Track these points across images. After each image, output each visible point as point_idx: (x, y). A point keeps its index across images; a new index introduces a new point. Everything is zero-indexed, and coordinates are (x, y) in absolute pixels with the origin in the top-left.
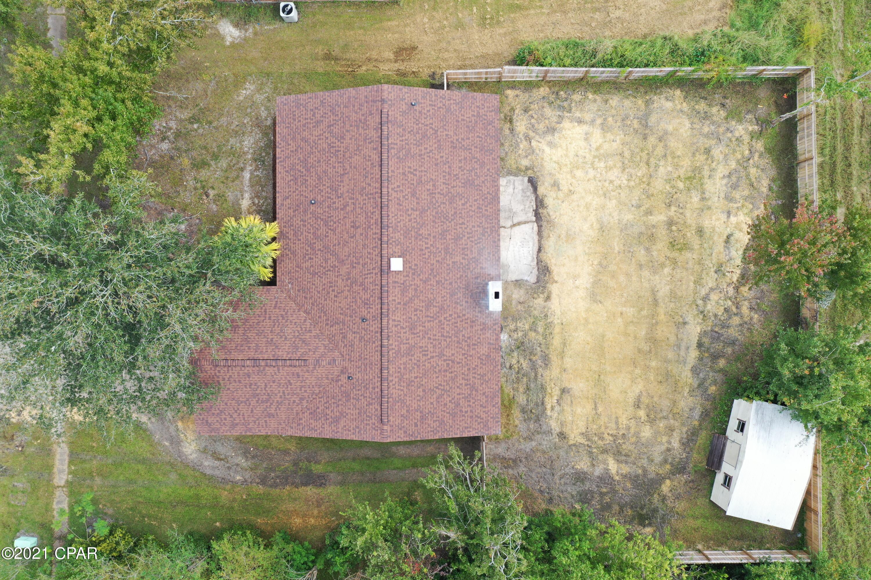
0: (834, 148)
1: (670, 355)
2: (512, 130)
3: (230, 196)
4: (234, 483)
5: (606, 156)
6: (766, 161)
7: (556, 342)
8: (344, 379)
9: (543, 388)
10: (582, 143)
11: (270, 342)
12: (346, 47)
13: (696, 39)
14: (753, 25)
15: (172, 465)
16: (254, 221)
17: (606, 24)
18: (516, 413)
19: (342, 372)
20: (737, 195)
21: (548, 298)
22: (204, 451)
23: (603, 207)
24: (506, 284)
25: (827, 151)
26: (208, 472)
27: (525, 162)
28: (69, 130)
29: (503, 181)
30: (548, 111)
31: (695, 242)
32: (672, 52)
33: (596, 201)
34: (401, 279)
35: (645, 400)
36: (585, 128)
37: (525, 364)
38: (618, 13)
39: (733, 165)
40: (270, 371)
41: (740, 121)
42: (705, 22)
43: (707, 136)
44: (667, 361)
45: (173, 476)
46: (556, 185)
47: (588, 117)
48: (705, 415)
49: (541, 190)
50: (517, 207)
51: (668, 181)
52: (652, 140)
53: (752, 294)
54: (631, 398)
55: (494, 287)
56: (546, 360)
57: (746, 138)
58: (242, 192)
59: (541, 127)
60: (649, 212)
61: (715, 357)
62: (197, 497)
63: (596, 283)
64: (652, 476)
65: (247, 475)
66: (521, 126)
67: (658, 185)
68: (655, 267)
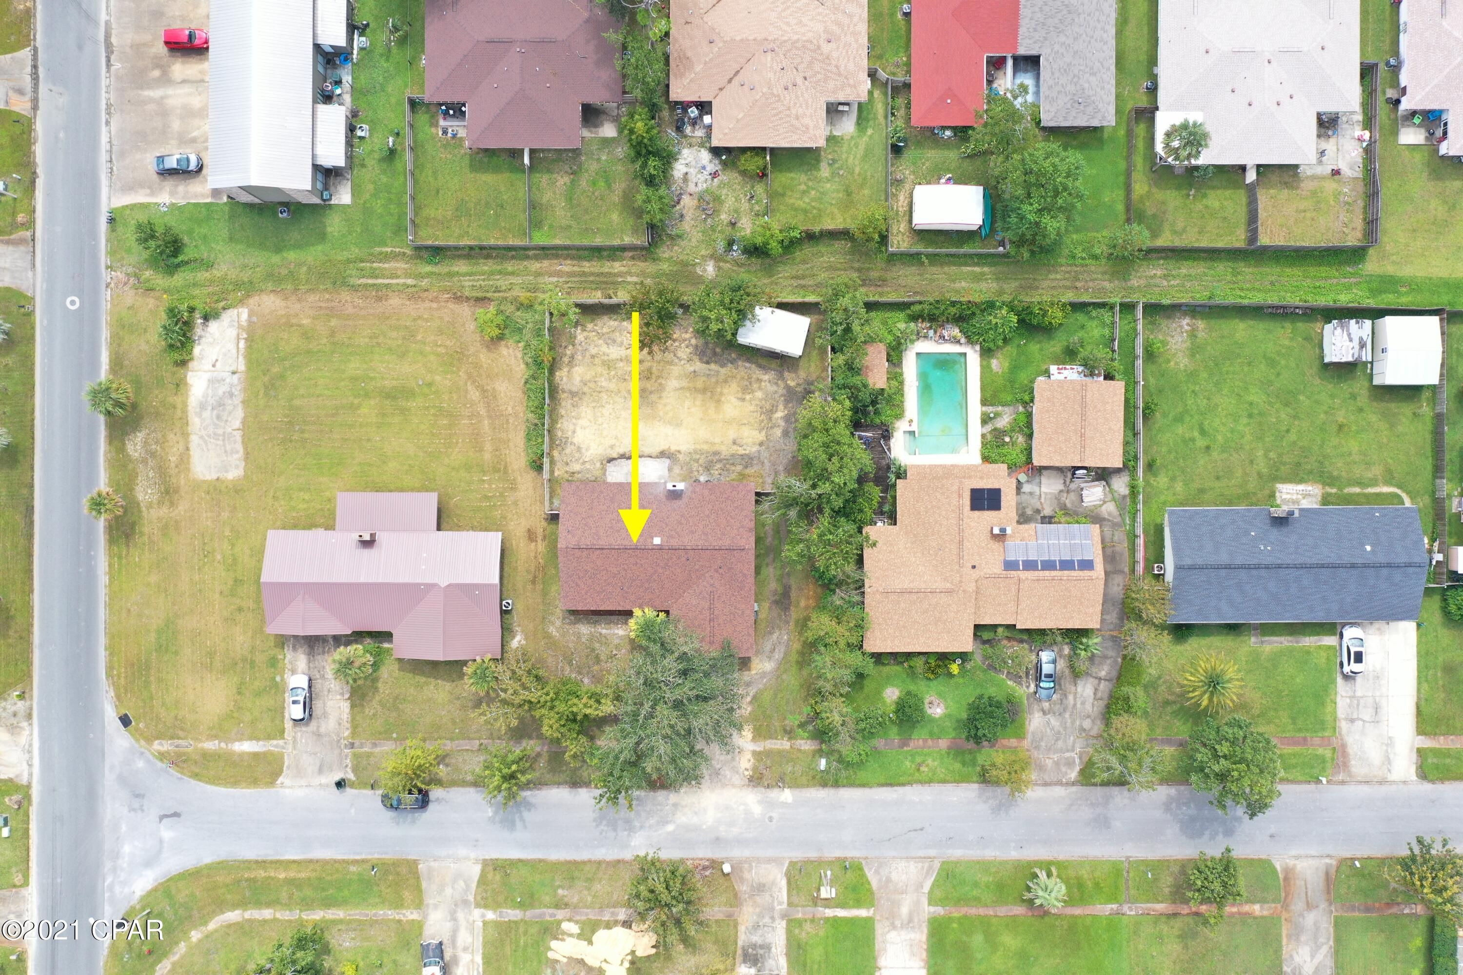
0: (592, 282)
1: (713, 380)
2: (579, 473)
3: (616, 641)
4: (789, 640)
5: (595, 418)
6: (599, 322)
7: (705, 447)
8: (721, 571)
9: (733, 455)
10: (587, 431)
11: (700, 612)
12: (528, 572)
13: (527, 364)
14: (520, 330)
15: (778, 677)
16: (632, 622)
17: (516, 415)
18: (747, 472)
19: (717, 572)
20: (619, 340)
21: (679, 452)
22: (770, 658)
23: (626, 419)
24: (670, 479)
25: (594, 286)
26: (782, 656)
27: (598, 465)
28: (585, 705)
29: (609, 480)
30: (568, 451)
32: (535, 379)
33: (622, 423)
34: (665, 539)
35: (740, 396)
36: (578, 429)
37: (718, 466)
38: (510, 409)
40: (716, 612)
41: (575, 338)
42: (516, 357)
43: (584, 357)
44: (717, 382)
45: (785, 677)
46: (612, 447)
47: (571, 427)
48: (748, 360)
49: (615, 455)
50: (624, 471)
51: (610, 380)
52: (585, 389)
53: (677, 332)
54: (739, 404)
55: (670, 487)
56: (716, 453)
57: (585, 334)
58: (614, 634)
59: (577, 455)
61: (715, 354)
62: (798, 662)
63: (670, 423)
64: (784, 391)
65: (783, 632)
66: (576, 467)
67: (612, 386)
68: (661, 388)
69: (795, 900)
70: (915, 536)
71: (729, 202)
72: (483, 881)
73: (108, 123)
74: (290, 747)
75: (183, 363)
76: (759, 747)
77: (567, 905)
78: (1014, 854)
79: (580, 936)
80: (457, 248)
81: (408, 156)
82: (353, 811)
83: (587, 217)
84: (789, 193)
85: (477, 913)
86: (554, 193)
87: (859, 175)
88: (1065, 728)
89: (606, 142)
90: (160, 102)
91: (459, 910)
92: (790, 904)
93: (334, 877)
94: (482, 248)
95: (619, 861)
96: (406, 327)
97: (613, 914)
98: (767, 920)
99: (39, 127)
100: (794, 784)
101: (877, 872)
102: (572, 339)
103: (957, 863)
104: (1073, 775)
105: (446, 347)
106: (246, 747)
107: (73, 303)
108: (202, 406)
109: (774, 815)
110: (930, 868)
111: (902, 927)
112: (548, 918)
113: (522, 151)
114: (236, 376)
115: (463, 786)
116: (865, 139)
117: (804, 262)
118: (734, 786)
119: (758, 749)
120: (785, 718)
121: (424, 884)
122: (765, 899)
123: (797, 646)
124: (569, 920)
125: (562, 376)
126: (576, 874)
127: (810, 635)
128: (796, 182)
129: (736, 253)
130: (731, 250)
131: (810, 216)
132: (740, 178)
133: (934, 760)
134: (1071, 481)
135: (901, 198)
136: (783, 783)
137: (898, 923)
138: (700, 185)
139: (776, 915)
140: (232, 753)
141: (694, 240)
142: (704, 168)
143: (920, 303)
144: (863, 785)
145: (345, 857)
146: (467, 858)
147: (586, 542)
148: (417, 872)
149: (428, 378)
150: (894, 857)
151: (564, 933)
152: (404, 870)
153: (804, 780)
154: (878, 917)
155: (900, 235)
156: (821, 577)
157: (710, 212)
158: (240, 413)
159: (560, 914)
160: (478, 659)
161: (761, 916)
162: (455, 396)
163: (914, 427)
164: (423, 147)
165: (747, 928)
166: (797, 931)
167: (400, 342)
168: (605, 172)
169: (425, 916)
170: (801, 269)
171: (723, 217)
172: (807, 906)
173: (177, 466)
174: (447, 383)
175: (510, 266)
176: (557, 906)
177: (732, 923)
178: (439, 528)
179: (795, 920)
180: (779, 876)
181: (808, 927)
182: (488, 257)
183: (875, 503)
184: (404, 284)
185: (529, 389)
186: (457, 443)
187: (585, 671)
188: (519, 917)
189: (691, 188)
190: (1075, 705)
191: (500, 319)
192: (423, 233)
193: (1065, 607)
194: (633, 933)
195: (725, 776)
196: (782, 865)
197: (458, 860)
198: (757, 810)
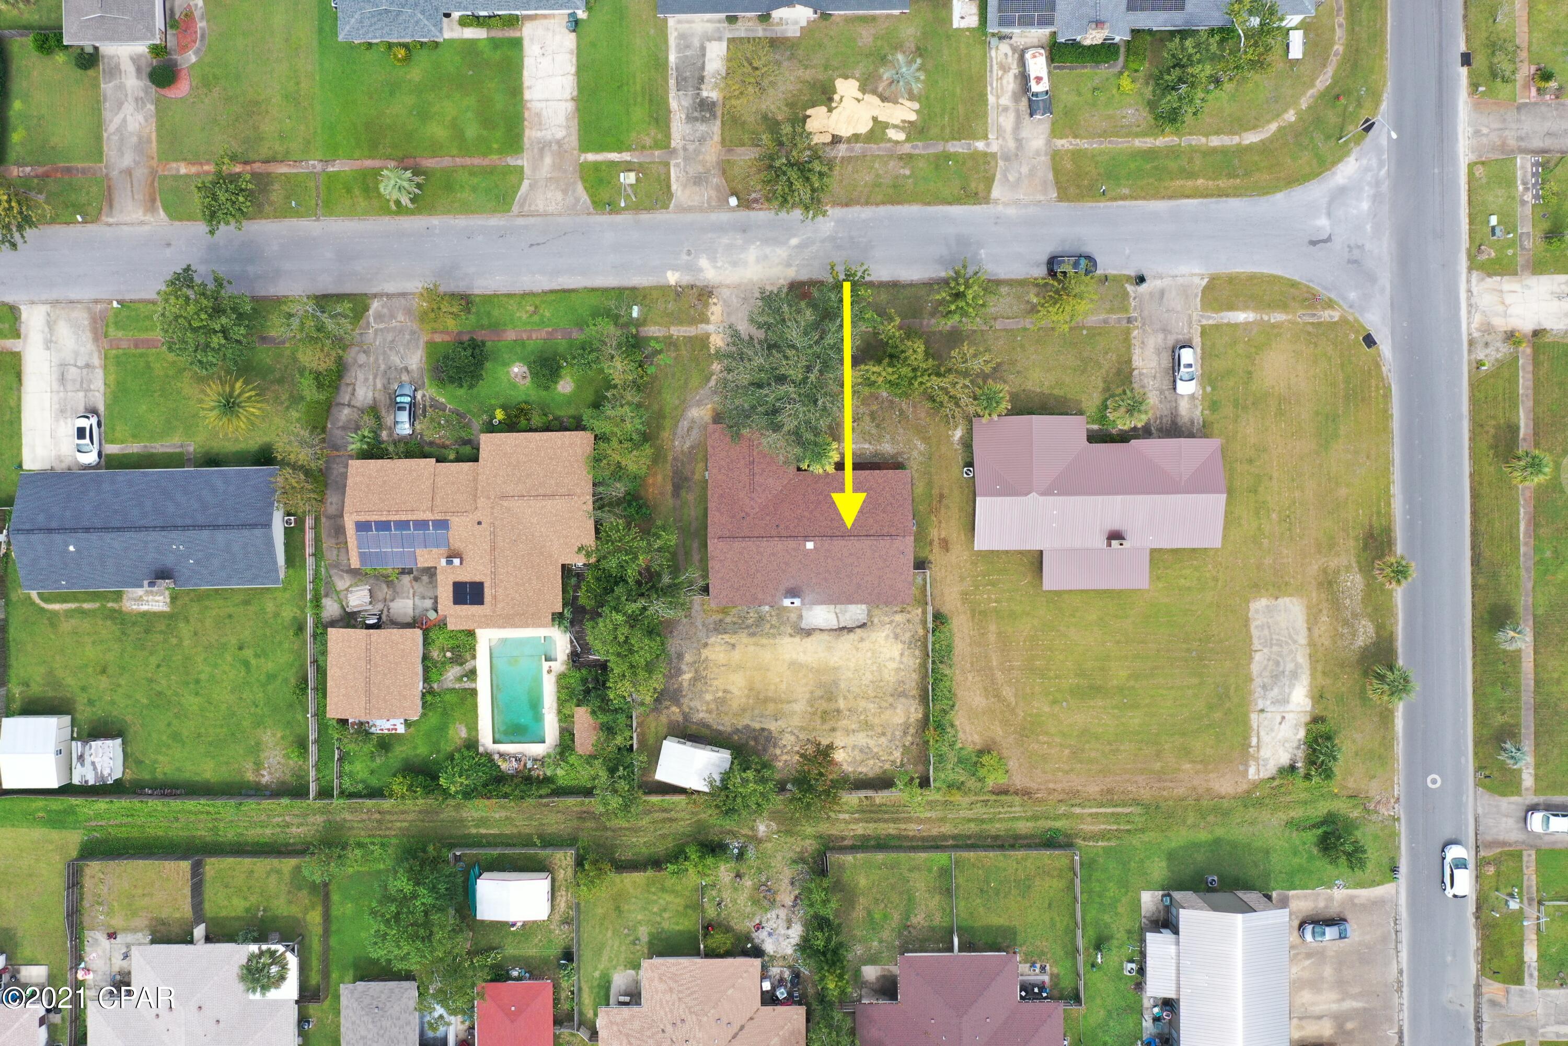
0: (886, 812)
1: (756, 712)
2: (896, 612)
4: (673, 441)
5: (880, 670)
6: (877, 770)
7: (764, 641)
8: (743, 514)
9: (735, 633)
10: (888, 656)
11: (763, 470)
12: (947, 507)
13: (952, 726)
14: (960, 761)
15: (684, 401)
16: (836, 458)
17: (963, 672)
18: (720, 616)
19: (747, 514)
20: (856, 752)
21: (791, 636)
22: (693, 421)
23: (848, 669)
24: (799, 609)
25: (884, 808)
26: (680, 424)
27: (876, 620)
28: (879, 374)
29: (864, 607)
30: (908, 635)
31: (827, 727)
32: (944, 710)
33: (852, 665)
34: (801, 548)
35: (729, 696)
36: (898, 658)
37: (750, 621)
38: (970, 678)
39: (875, 750)
40: (747, 471)
41: (903, 754)
42: (964, 732)
43: (893, 734)
44: (753, 709)
45: (677, 402)
46: (862, 640)
47: (905, 660)
48: (720, 733)
49: (858, 631)
50: (848, 616)
51: (865, 710)
52: (891, 700)
53: (794, 763)
54: (729, 687)
55: (797, 602)
56: (753, 635)
57: (892, 758)
59: (898, 630)
60: (845, 698)
61: (756, 739)
62: (664, 418)
63: (801, 666)
64: (682, 700)
65: (679, 449)
66: (899, 618)
67: (863, 704)
68: (811, 702)
69: (662, 170)
70: (542, 553)
71: (743, 898)
72: (989, 182)
73: (1401, 972)
74: (1195, 317)
75: (1316, 720)
76: (703, 328)
77: (901, 158)
78: (435, 221)
79: (886, 125)
80: (1029, 847)
81: (1080, 943)
82: (1127, 251)
83: (892, 881)
84: (681, 909)
85: (994, 148)
86: (927, 906)
87: (607, 929)
88: (384, 353)
89: (873, 960)
90: (1345, 996)
91: (1013, 150)
92: (667, 165)
93: (1145, 182)
94: (1002, 847)
95: (847, 205)
96: (1081, 762)
97: (852, 150)
98: (691, 147)
99: (1473, 967)
100: (665, 289)
101: (577, 200)
102: (906, 751)
103: (494, 211)
104: (375, 305)
105: (1038, 742)
106: (1241, 317)
107: (1434, 781)
108: (1295, 675)
109: (685, 257)
110: (522, 205)
111: (550, 142)
112: (920, 144)
113: (960, 950)
114: (1260, 706)
115: (1012, 280)
116: (601, 967)
117: (664, 836)
118: (728, 287)
119: (703, 326)
120: (675, 359)
121: (1051, 176)
122: (693, 170)
123: (665, 434)
124: (897, 142)
125: (913, 712)
126: (890, 191)
127: (648, 450)
128: (673, 920)
129: (735, 846)
130: (740, 849)
131: (658, 885)
132: (732, 924)
133: (520, 318)
134: (382, 611)
135: (563, 905)
136: (676, 291)
137: (555, 147)
138: (774, 916)
139: (681, 153)
140: (1256, 309)
141: (779, 858)
142: (770, 934)
143: (541, 797)
144: (593, 290)
145: (1134, 203)
146: (1006, 204)
147: (884, 543)
148: (1058, 189)
149: (1056, 709)
150: (560, 215)
151: (903, 129)
152: (1072, 190)
153: (655, 294)
154: (575, 152)
155: (564, 865)
156: (640, 507)
157: (763, 888)
158: (1255, 668)
159: (907, 148)
160: (995, 417)
162: (1028, 690)
163: (546, 665)
164: (1066, 953)
165: (712, 138)
166: (660, 136)
167: (1087, 746)
168: (873, 929)
169: (1048, 142)
170: (666, 829)
171: (749, 883)
172: (649, 164)
173: (1321, 611)
174: (1036, 704)
175: (973, 828)
176: (910, 156)
177: (728, 143)
178: (1041, 552)
179: (661, 148)
180: (679, 193)
181: (648, 141)
182: (996, 837)
183: (584, 588)
184: (1083, 807)
185: (950, 699)
186: (1025, 641)
187: (886, 404)
188: (950, 144)
189: (783, 913)
190: (375, 378)
191: (982, 772)
192: (1065, 861)
193: (385, 482)
194: (830, 130)
195: (737, 296)
196: (676, 206)
197: (1017, 203)
198: (704, 262)
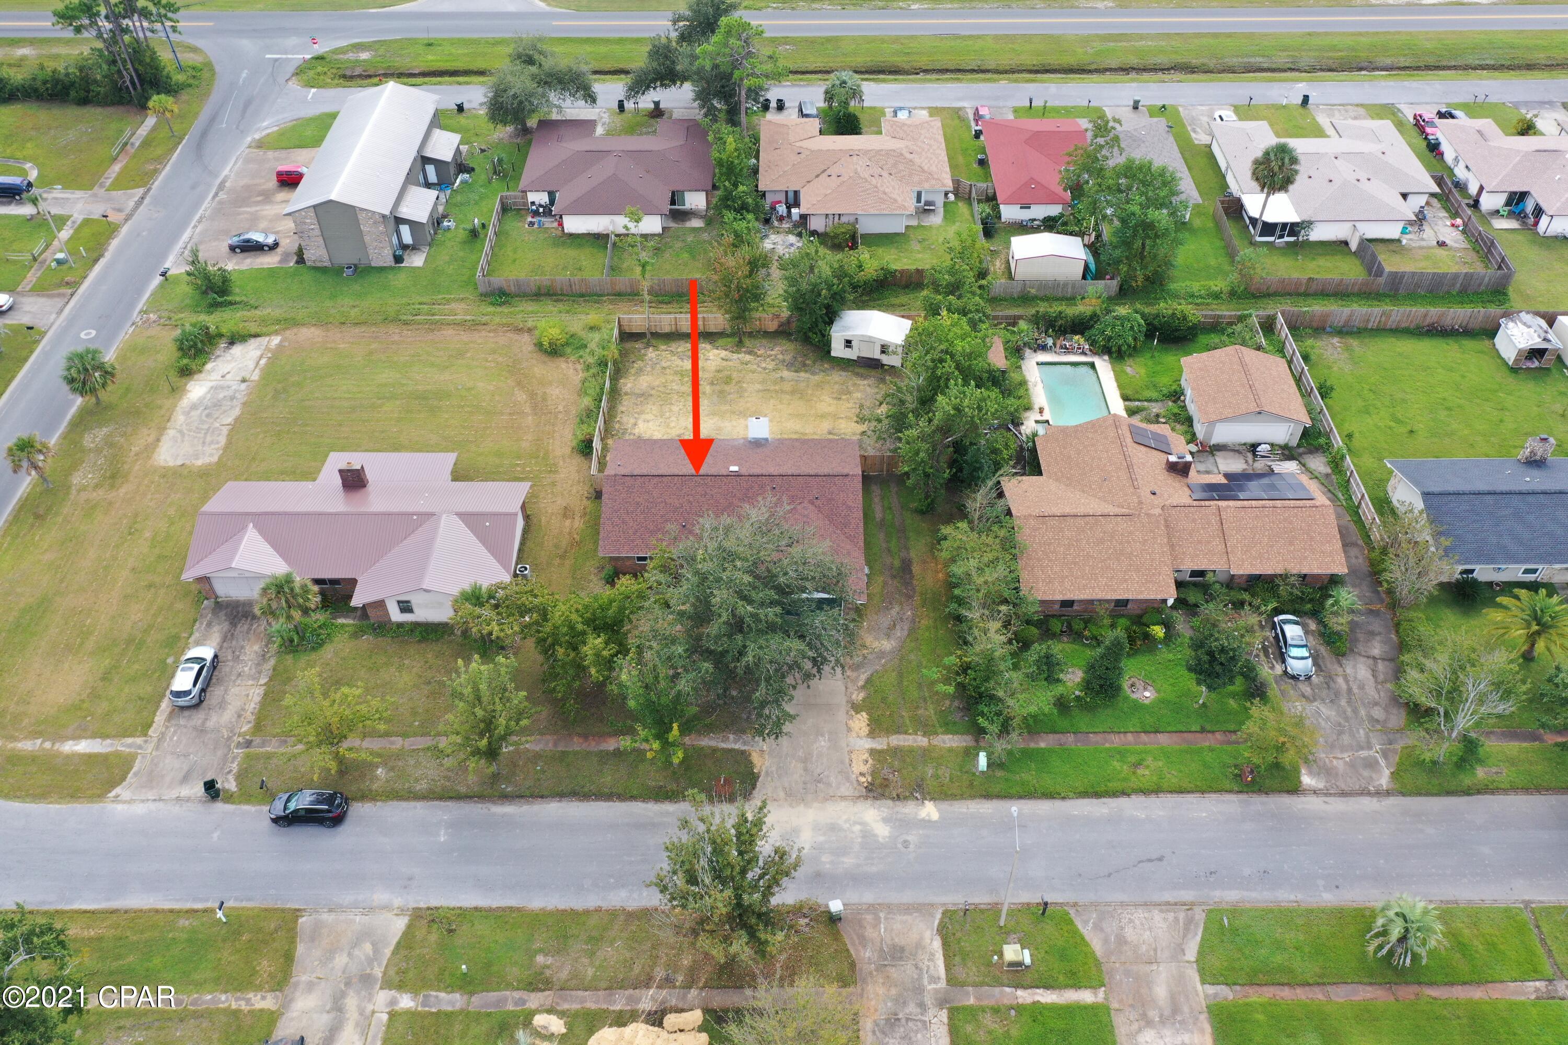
1: (803, 384)
4: (914, 616)
6: (674, 343)
8: (818, 502)
10: (651, 423)
12: (557, 547)
13: (587, 369)
15: (902, 657)
19: (813, 504)
22: (888, 636)
26: (906, 633)
31: (726, 373)
32: (593, 377)
34: (742, 467)
35: (835, 396)
36: (640, 422)
41: (645, 355)
42: (576, 368)
43: (653, 368)
44: (807, 386)
45: (912, 657)
47: (632, 421)
48: (844, 369)
52: (653, 392)
53: (762, 350)
54: (833, 402)
57: (657, 353)
61: (805, 365)
62: (928, 640)
65: (906, 608)
68: (741, 390)
69: (960, 973)
70: (1068, 478)
72: (406, 942)
74: (150, 747)
75: (188, 376)
76: (880, 744)
77: (548, 983)
78: (1328, 898)
79: (564, 1039)
80: (525, 297)
82: (215, 835)
85: (382, 997)
88: (1347, 719)
89: (693, 230)
91: (351, 993)
92: (952, 980)
93: (147, 935)
96: (455, 349)
97: (630, 999)
98: (912, 1008)
99: (125, 229)
100: (941, 795)
101: (1097, 927)
102: (641, 358)
103: (1235, 911)
104: (1384, 780)
105: (497, 362)
106: (83, 746)
107: (88, 334)
108: (194, 407)
109: (909, 838)
110: (1189, 922)
111: (1163, 1022)
112: (511, 1007)
113: (608, 235)
114: (244, 386)
115: (407, 801)
116: (954, 228)
118: (843, 798)
119: (879, 747)
121: (300, 949)
122: (904, 972)
123: (926, 625)
124: (550, 1011)
125: (627, 384)
126: (573, 931)
128: (886, 253)
133: (1156, 761)
134: (1254, 461)
135: (997, 262)
136: (923, 794)
137: (1153, 1014)
138: (787, 254)
139: (928, 1000)
140: (59, 754)
142: (791, 245)
144: (1049, 795)
145: (176, 906)
146: (386, 907)
147: (641, 471)
148: (294, 929)
149: (470, 385)
150: (1123, 904)
151: (536, 1034)
152: (272, 926)
153: (955, 790)
154: (1115, 1005)
155: (1000, 285)
159: (534, 1000)
161: (900, 1001)
162: (497, 398)
163: (1047, 417)
164: (506, 232)
165: (876, 1023)
166: (968, 1028)
167: (445, 359)
168: (690, 247)
169: (286, 1005)
172: (982, 984)
173: (137, 455)
174: (491, 388)
175: (580, 308)
176: (531, 986)
178: (452, 481)
179: (964, 1008)
180: (928, 934)
182: (557, 299)
184: (462, 320)
185: (585, 387)
188: (458, 1006)
189: (779, 255)
190: (1350, 690)
193: (1291, 543)
194: (664, 1034)
195: (829, 785)
196: (932, 916)
197: (370, 910)
198: (882, 831)
